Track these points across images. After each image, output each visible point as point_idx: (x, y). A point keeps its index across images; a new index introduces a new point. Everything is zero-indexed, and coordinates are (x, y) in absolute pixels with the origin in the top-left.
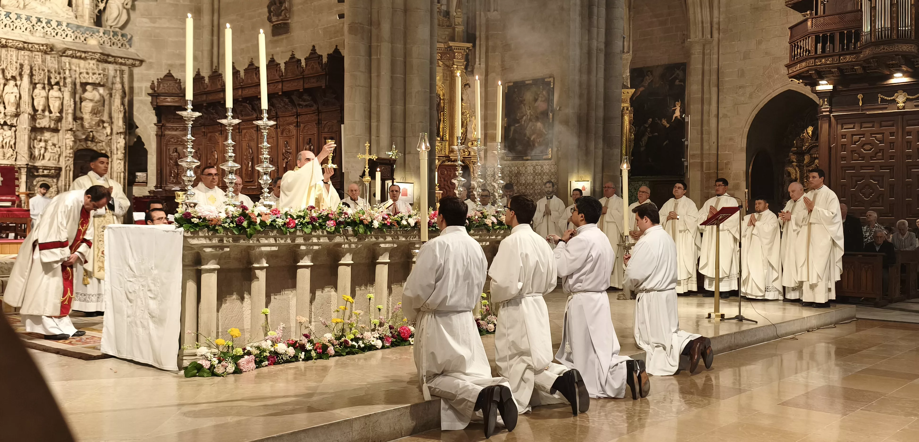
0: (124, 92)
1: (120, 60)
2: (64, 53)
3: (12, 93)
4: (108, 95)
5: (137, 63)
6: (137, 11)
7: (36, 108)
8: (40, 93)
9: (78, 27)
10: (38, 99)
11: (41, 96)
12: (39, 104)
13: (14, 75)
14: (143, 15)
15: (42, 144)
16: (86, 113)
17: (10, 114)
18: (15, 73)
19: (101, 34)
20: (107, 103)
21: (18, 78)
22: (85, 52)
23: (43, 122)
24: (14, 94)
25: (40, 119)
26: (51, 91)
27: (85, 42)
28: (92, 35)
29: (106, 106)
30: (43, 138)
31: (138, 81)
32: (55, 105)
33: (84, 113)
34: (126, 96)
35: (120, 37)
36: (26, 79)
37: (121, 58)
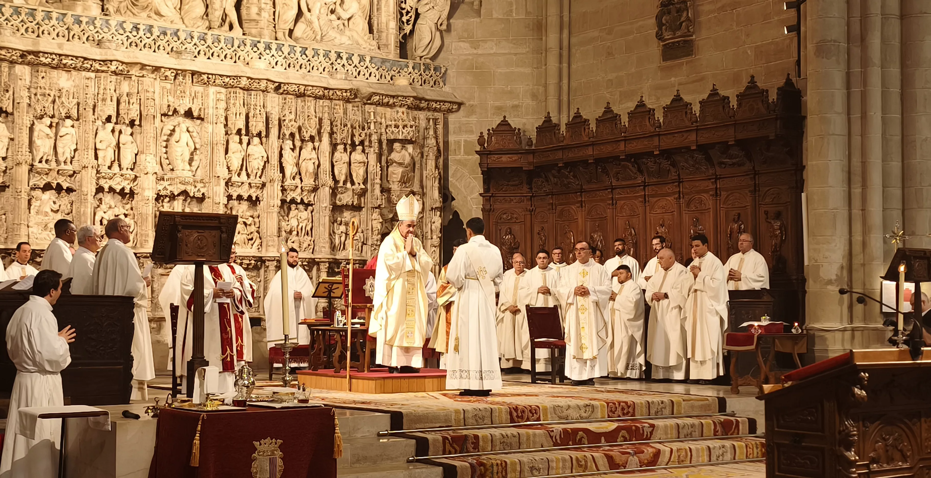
0: (439, 150)
1: (435, 105)
2: (369, 99)
3: (310, 159)
4: (420, 155)
5: (455, 107)
6: (453, 33)
7: (337, 178)
8: (341, 156)
9: (384, 61)
10: (338, 166)
11: (343, 161)
12: (341, 172)
13: (313, 134)
14: (460, 39)
15: (343, 228)
16: (393, 182)
17: (307, 188)
18: (314, 133)
19: (410, 69)
20: (417, 166)
21: (317, 138)
22: (393, 97)
23: (346, 198)
24: (313, 161)
25: (342, 193)
26: (353, 154)
27: (391, 82)
28: (399, 72)
29: (416, 170)
30: (343, 219)
31: (454, 133)
32: (358, 173)
33: (391, 182)
34: (440, 156)
35: (432, 71)
36: (326, 138)
37: (436, 101)
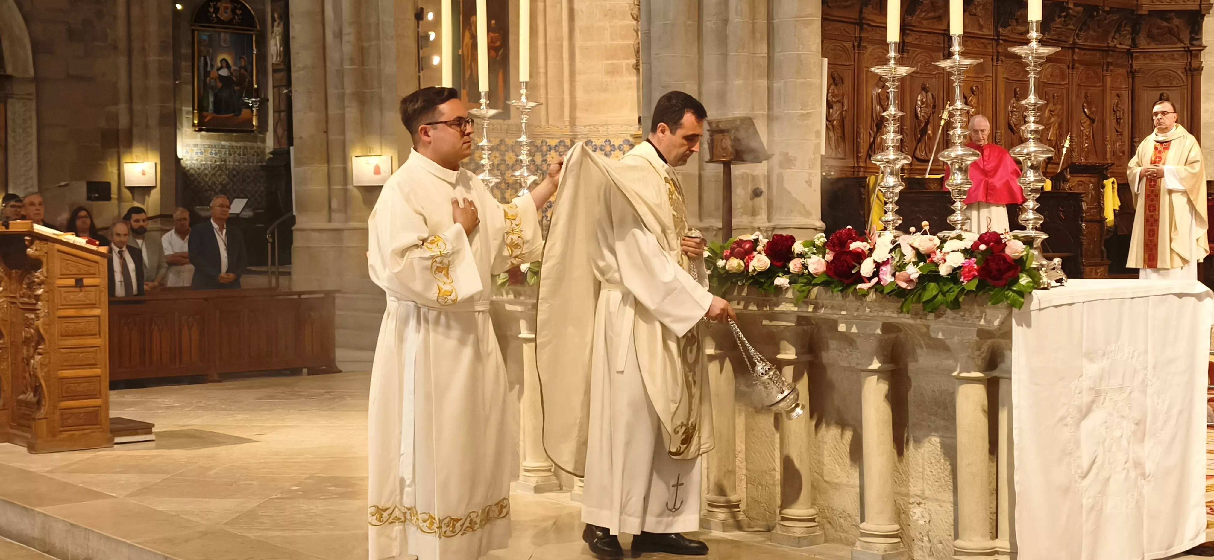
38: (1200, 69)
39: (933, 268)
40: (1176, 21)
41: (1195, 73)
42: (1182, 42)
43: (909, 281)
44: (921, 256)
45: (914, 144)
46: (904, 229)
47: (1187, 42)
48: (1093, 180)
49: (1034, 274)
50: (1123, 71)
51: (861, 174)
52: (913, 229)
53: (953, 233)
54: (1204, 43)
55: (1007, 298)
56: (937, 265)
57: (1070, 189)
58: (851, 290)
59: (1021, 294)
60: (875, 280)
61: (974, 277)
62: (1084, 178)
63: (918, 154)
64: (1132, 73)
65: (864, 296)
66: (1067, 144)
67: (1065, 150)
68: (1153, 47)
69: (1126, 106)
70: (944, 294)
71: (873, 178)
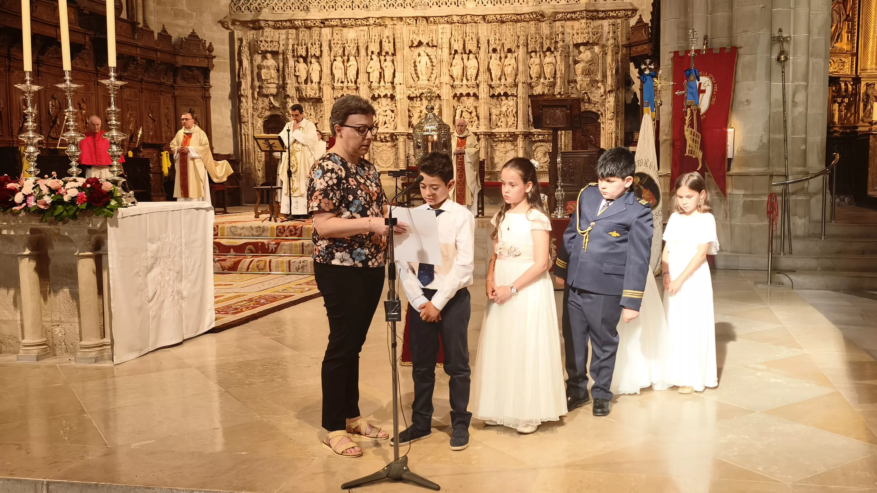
0: (617, 47)
1: (611, 14)
2: (554, 17)
3: (510, 65)
4: (602, 53)
5: (629, 13)
7: (532, 76)
8: (535, 60)
10: (533, 68)
11: (535, 64)
16: (579, 75)
17: (510, 85)
18: (512, 46)
20: (600, 61)
23: (538, 89)
24: (512, 66)
26: (544, 58)
29: (599, 65)
33: (577, 75)
34: (619, 51)
36: (522, 49)
37: (612, 11)
38: (209, 97)
39: (60, 197)
40: (196, 72)
41: (207, 99)
42: (199, 82)
43: (45, 204)
44: (52, 191)
45: (49, 129)
46: (41, 176)
47: (202, 83)
48: (155, 152)
49: (119, 200)
50: (170, 95)
51: (15, 145)
52: (46, 176)
53: (71, 178)
54: (211, 85)
55: (104, 212)
56: (62, 196)
57: (143, 156)
58: (9, 210)
59: (112, 210)
60: (24, 204)
61: (85, 202)
62: (151, 151)
63: (52, 134)
64: (174, 97)
65: (18, 214)
66: (140, 132)
67: (139, 136)
68: (185, 84)
69: (172, 114)
70: (67, 211)
71: (23, 148)
